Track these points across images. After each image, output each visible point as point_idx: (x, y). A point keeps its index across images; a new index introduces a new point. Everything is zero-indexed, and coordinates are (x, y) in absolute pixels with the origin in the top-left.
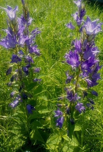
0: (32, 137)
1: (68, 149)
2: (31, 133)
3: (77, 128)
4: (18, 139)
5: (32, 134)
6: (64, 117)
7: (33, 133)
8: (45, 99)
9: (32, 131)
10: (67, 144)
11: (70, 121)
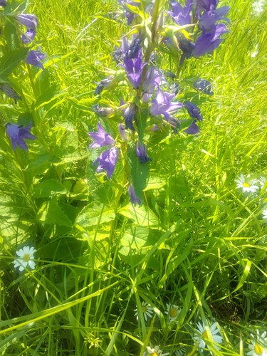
0: (43, 219)
1: (134, 239)
2: (41, 210)
3: (155, 184)
4: (9, 226)
5: (42, 212)
6: (118, 150)
7: (44, 209)
8: (69, 129)
9: (44, 206)
10: (130, 230)
11: (136, 156)
